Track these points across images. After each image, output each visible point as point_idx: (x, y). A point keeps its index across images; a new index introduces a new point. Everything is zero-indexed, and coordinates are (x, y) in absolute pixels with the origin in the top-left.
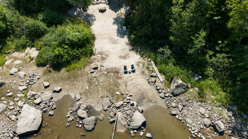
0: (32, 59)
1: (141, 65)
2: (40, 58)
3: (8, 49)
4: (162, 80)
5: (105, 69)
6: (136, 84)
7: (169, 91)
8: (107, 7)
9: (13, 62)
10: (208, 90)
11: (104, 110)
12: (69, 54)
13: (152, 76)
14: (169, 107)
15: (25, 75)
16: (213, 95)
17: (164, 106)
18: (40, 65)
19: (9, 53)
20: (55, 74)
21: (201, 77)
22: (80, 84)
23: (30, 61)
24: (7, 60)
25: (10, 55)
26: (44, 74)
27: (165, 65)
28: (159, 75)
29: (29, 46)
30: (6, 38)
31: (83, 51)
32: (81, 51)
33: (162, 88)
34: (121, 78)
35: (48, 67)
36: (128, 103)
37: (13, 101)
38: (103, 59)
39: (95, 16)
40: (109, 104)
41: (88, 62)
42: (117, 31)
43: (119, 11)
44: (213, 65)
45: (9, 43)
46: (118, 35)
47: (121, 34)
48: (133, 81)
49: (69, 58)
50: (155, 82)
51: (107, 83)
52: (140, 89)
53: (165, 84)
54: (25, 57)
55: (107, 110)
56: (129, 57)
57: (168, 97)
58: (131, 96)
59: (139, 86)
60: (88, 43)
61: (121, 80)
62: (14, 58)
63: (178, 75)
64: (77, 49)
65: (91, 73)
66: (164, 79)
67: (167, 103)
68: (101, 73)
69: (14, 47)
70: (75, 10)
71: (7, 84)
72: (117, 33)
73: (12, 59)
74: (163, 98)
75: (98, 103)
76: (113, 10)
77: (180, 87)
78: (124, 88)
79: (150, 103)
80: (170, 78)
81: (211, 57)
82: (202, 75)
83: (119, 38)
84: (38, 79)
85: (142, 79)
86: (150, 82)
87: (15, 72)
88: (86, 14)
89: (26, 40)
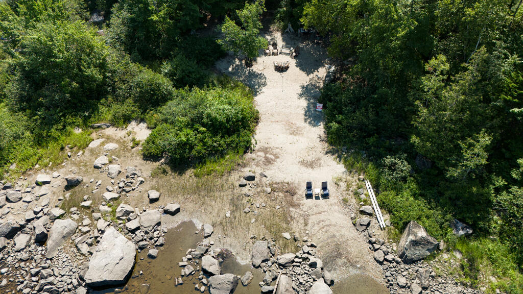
0: (137, 145)
1: (343, 185)
2: (151, 144)
3: (99, 120)
4: (382, 224)
5: (268, 182)
6: (328, 223)
7: (395, 248)
8: (292, 63)
9: (103, 144)
10: (485, 263)
11: (254, 266)
12: (205, 144)
13: (363, 212)
14: (391, 285)
15: (120, 172)
16: (493, 275)
17: (382, 281)
18: (149, 157)
19: (99, 127)
20: (172, 179)
21: (471, 232)
22: (216, 205)
23: (132, 148)
24: (93, 140)
25: (100, 132)
26: (154, 175)
27: (393, 193)
28: (379, 212)
29: (136, 119)
30: (99, 99)
31: (232, 142)
32: (228, 140)
33: (382, 240)
34: (299, 205)
35: (162, 164)
36: (304, 259)
37: (91, 218)
38: (268, 162)
39: (265, 78)
40: (266, 254)
41: (239, 165)
42: (306, 112)
43: (316, 73)
44: (501, 210)
45: (103, 109)
46: (306, 120)
47: (312, 117)
48: (322, 217)
49: (203, 151)
50: (368, 225)
51: (267, 211)
52: (334, 236)
53: (389, 233)
54: (125, 139)
55: (259, 266)
56: (320, 165)
57: (390, 262)
58: (312, 246)
59: (332, 229)
60: (244, 128)
61: (298, 210)
62: (107, 138)
63: (419, 219)
64: (222, 137)
65: (241, 186)
66: (388, 223)
67: (388, 274)
68: (259, 190)
69: (109, 117)
70: (230, 63)
71: (85, 184)
72: (306, 115)
73: (103, 140)
74: (381, 263)
75: (245, 250)
76: (303, 71)
77: (420, 244)
78: (302, 227)
79: (351, 269)
80: (401, 223)
81: (498, 191)
82: (474, 226)
83: (307, 125)
84: (140, 184)
85: (341, 216)
86: (358, 224)
87: (103, 165)
88: (249, 72)
89: (133, 108)
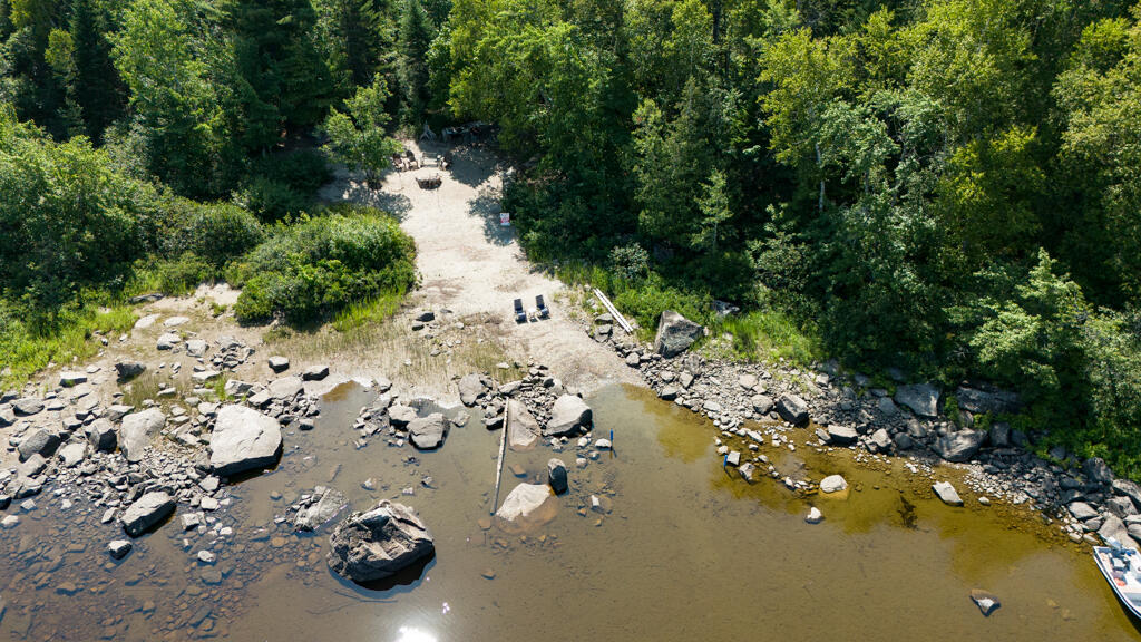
0: (223, 310)
1: (566, 302)
2: (250, 301)
3: (140, 290)
4: (628, 328)
5: (456, 318)
6: (556, 342)
7: (651, 348)
8: (446, 176)
9: (158, 320)
11: (466, 405)
12: (342, 284)
13: (598, 322)
14: (656, 383)
15: (208, 347)
17: (641, 383)
18: (249, 319)
19: (142, 301)
20: (303, 340)
21: (737, 309)
22: (386, 357)
23: (216, 316)
24: (139, 318)
25: (147, 307)
26: (267, 341)
27: (634, 292)
28: (620, 318)
29: (206, 281)
30: (132, 261)
31: (385, 277)
32: (378, 276)
33: (632, 344)
34: (510, 332)
35: (276, 326)
36: (536, 382)
37: (183, 405)
38: (447, 295)
39: (408, 200)
40: (480, 389)
41: (403, 306)
42: (486, 231)
43: (485, 184)
45: (142, 274)
46: (489, 241)
47: (498, 235)
48: (546, 339)
49: (343, 293)
50: (610, 333)
51: (467, 347)
52: (570, 354)
53: (639, 335)
54: (198, 308)
55: (475, 404)
56: (526, 287)
57: (648, 361)
58: (542, 368)
59: (564, 348)
60: (398, 257)
61: (511, 338)
62: (163, 313)
63: (672, 307)
64: (367, 272)
65: (415, 329)
66: (635, 326)
67: (649, 374)
68: (445, 328)
69: (157, 284)
70: (342, 189)
71: (152, 371)
72: (486, 235)
73: (158, 316)
74: (637, 366)
75: (448, 392)
76: (466, 183)
77: (679, 330)
78: (522, 353)
79: (600, 381)
80: (651, 320)
82: (738, 303)
83: (492, 246)
84: (250, 354)
85: (572, 333)
86: (596, 334)
87: (175, 343)
88: (379, 196)
89: (198, 264)
